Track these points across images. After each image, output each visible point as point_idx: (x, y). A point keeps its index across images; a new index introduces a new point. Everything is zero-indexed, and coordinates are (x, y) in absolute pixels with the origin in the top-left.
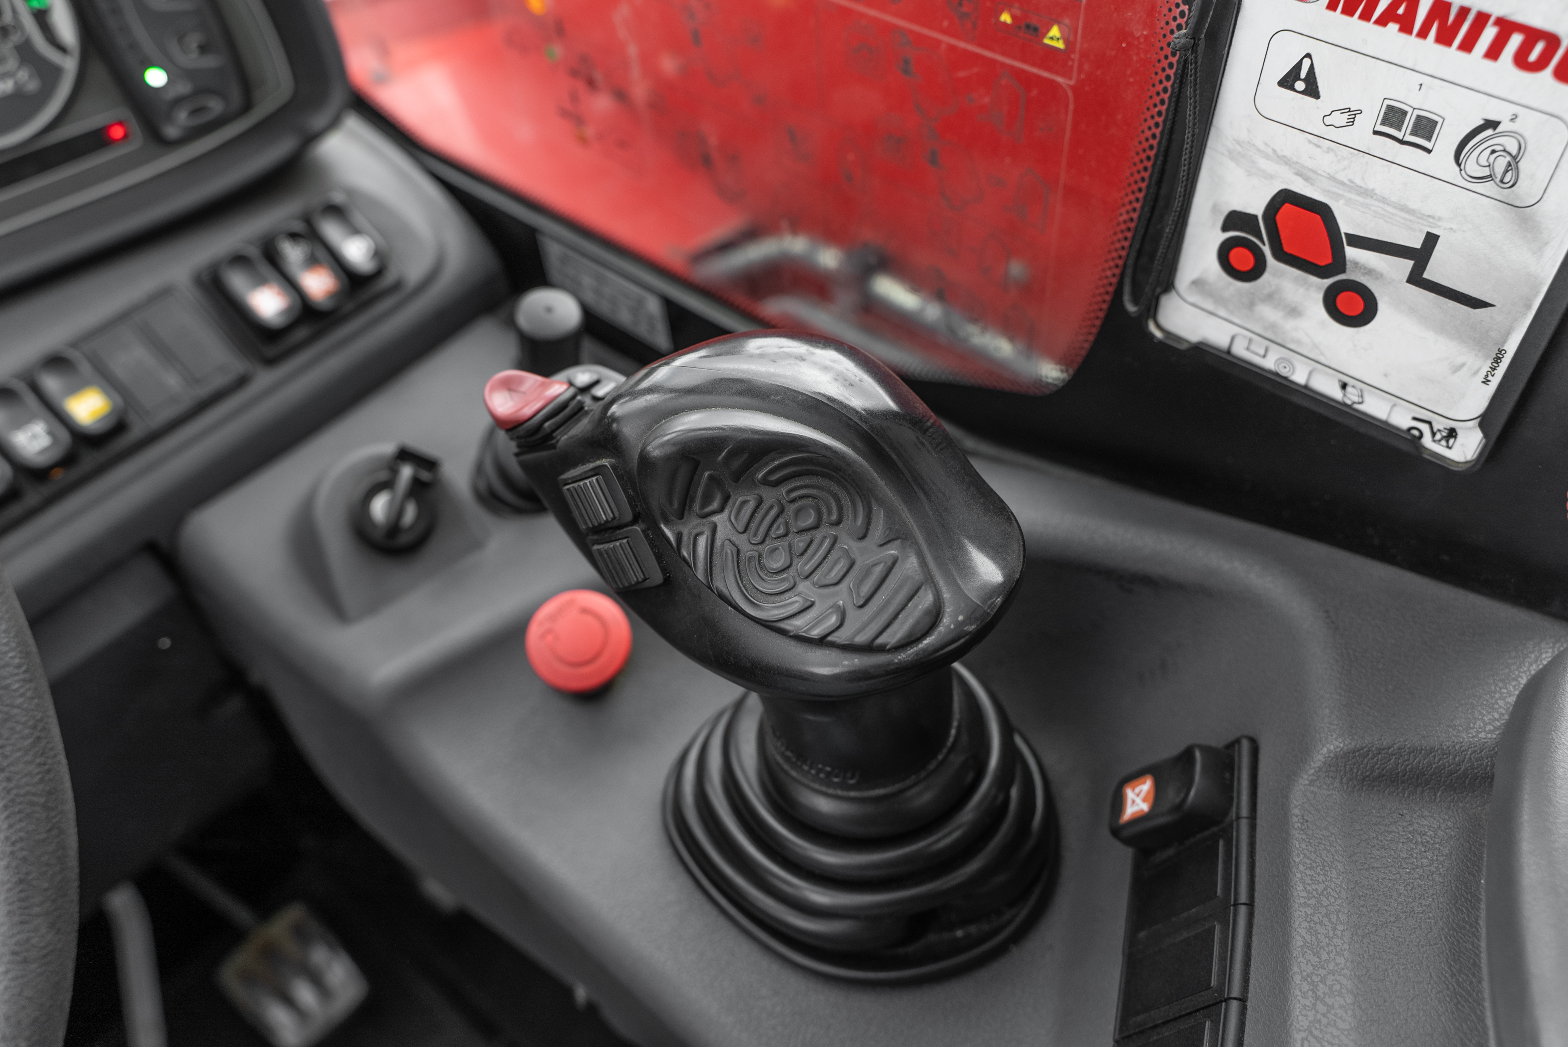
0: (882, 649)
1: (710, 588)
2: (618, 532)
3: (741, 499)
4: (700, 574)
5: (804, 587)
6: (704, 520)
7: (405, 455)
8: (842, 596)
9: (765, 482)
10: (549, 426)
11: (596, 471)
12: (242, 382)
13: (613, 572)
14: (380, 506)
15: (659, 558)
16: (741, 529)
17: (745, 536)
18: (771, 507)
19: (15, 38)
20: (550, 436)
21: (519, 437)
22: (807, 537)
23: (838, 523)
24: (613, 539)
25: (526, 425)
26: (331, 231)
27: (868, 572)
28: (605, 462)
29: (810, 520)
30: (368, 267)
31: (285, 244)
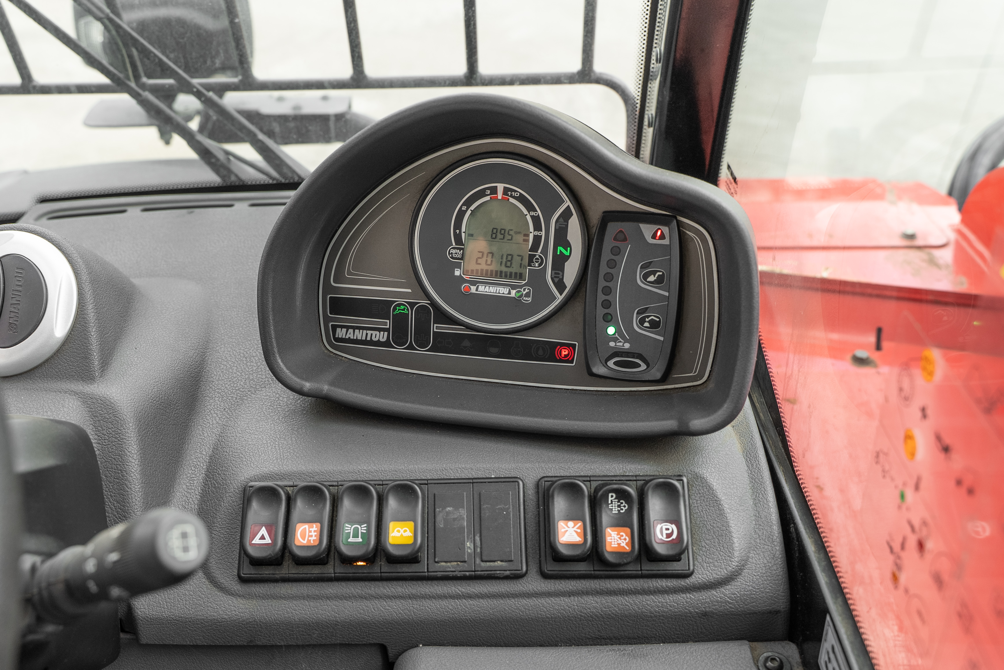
19: (536, 267)
30: (661, 549)
31: (612, 497)
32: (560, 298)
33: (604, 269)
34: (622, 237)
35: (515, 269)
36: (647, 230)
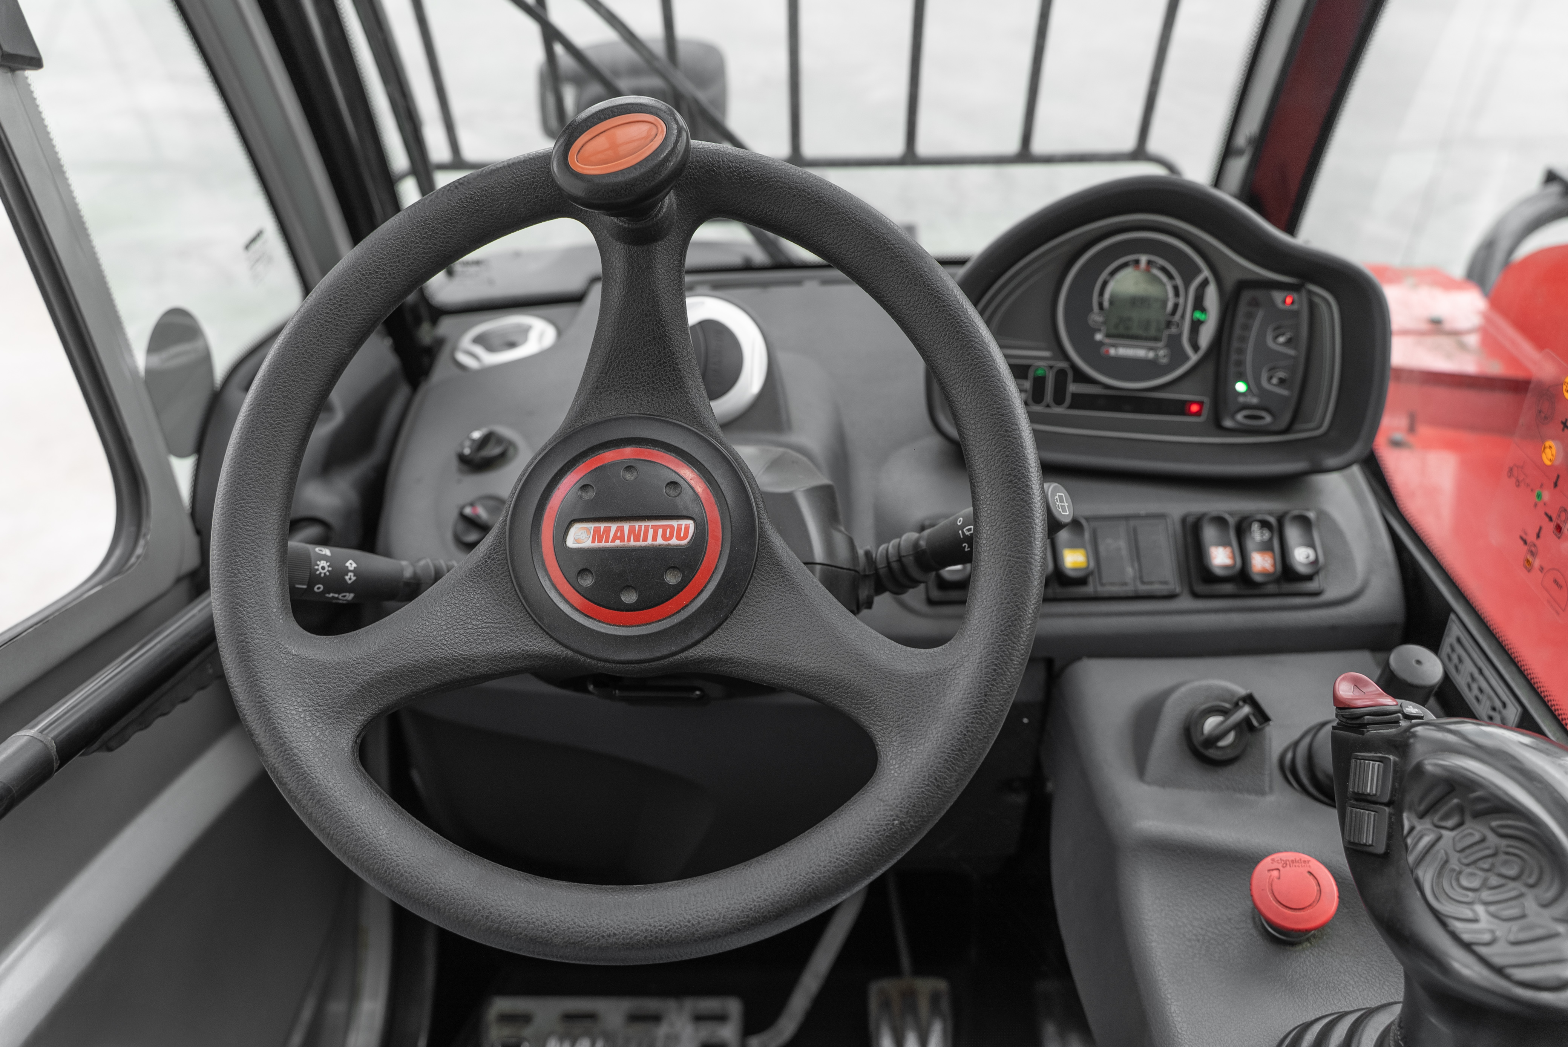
0: (1508, 978)
1: (1412, 872)
2: (1372, 805)
3: (1470, 831)
4: (1411, 859)
5: (1480, 909)
6: (1435, 829)
7: (1250, 699)
8: (1502, 930)
9: (1493, 830)
10: (1368, 719)
11: (1381, 760)
12: (1171, 596)
13: (1353, 828)
14: (1211, 723)
15: (1390, 837)
16: (1458, 849)
17: (1458, 855)
18: (1488, 848)
19: (1174, 330)
20: (1364, 725)
21: (1343, 716)
22: (1502, 881)
23: (1532, 886)
24: (1366, 808)
25: (1352, 710)
26: (1293, 533)
27: (1531, 927)
28: (1391, 757)
29: (1512, 872)
30: (1302, 570)
31: (1255, 527)
32: (1194, 358)
33: (1237, 331)
34: (1255, 303)
35: (1152, 332)
36: (1278, 297)
